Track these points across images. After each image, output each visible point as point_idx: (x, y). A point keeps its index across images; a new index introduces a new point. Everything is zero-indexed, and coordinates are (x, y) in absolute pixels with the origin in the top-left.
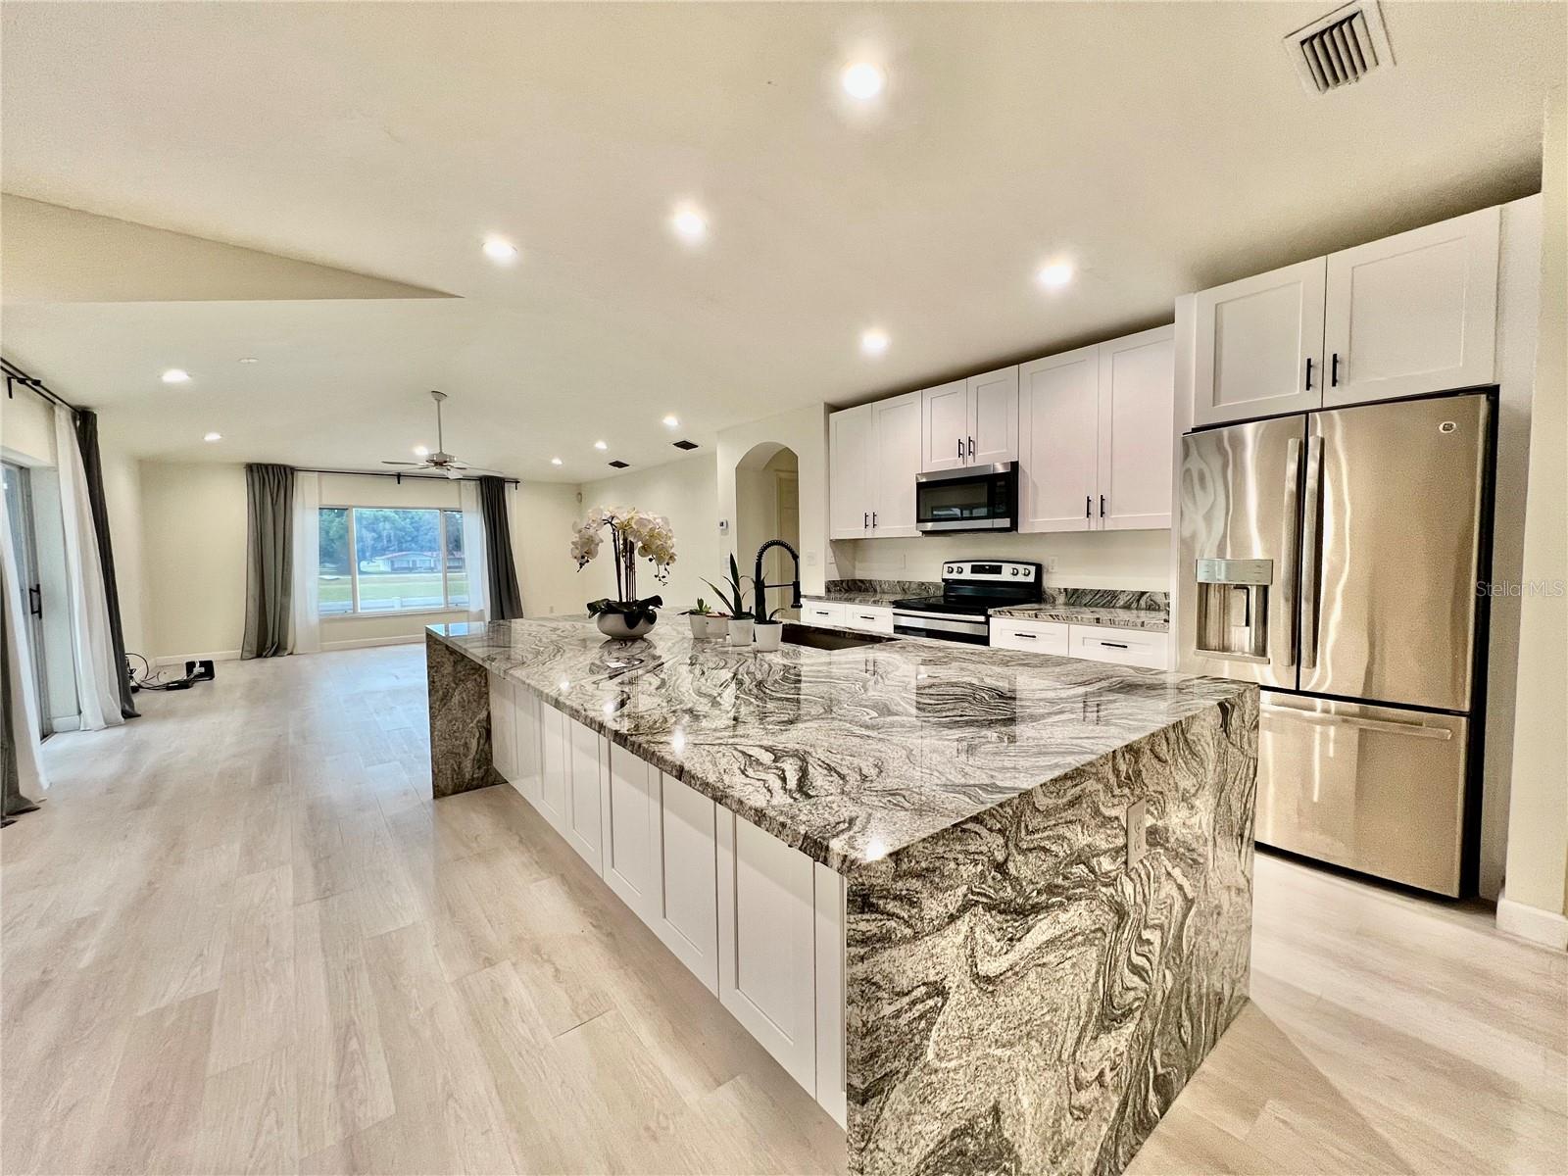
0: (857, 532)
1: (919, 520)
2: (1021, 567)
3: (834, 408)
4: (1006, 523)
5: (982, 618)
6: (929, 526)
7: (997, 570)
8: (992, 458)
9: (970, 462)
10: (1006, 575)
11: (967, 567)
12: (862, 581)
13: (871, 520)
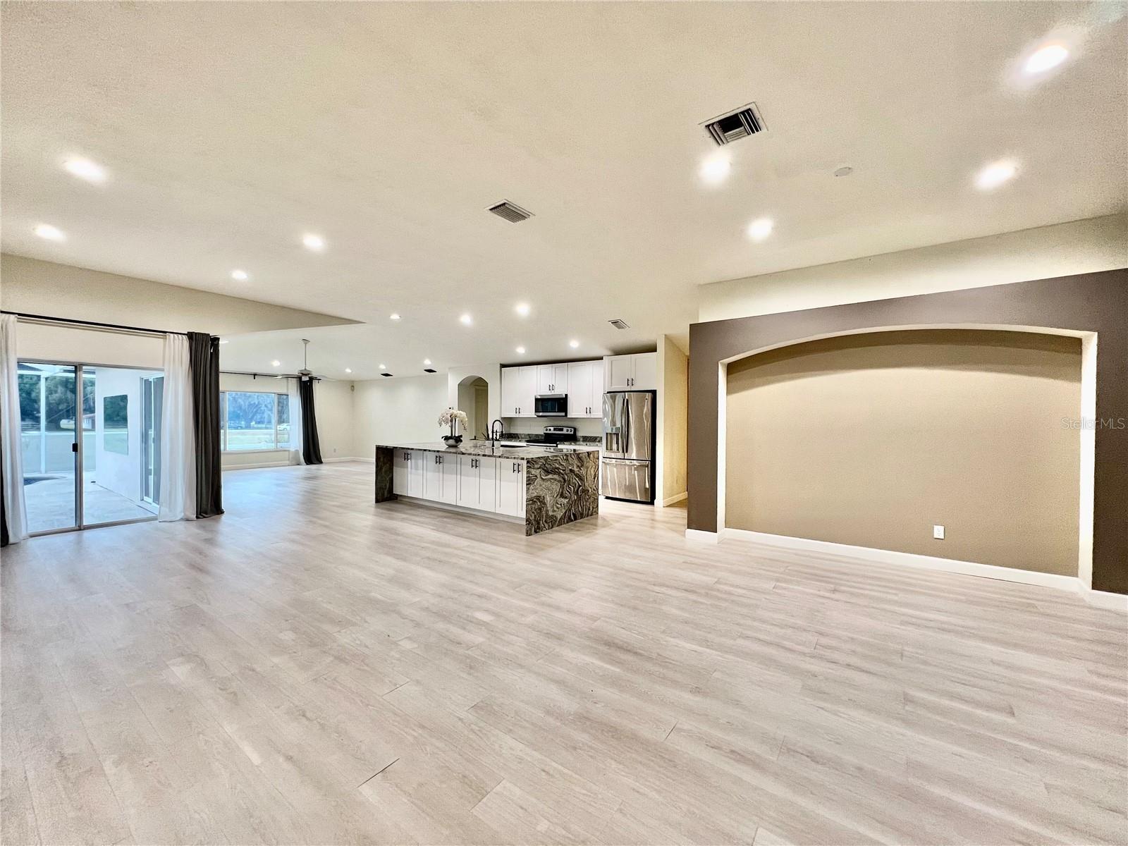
0: (512, 415)
1: (536, 412)
2: (569, 429)
3: (503, 366)
4: (563, 414)
5: (555, 445)
6: (541, 414)
7: (562, 430)
8: (559, 392)
9: (553, 393)
10: (565, 432)
11: (552, 428)
12: (514, 434)
13: (518, 410)
